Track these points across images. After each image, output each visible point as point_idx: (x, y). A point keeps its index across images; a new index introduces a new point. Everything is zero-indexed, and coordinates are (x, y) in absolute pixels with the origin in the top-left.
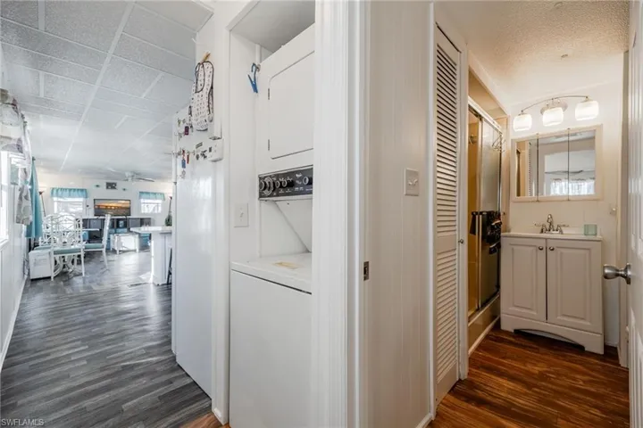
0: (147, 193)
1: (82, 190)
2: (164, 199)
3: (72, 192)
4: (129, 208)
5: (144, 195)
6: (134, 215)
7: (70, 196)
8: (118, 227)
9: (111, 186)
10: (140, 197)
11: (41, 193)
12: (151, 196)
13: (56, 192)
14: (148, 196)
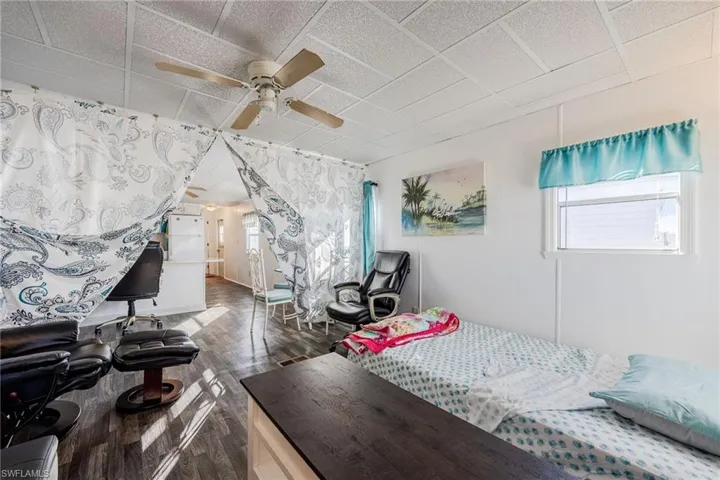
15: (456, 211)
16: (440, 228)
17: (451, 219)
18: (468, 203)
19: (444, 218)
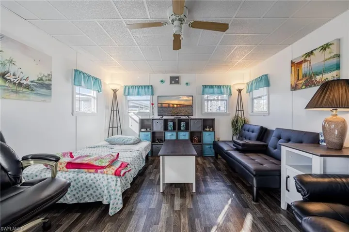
0: (211, 87)
1: (148, 87)
2: (230, 94)
3: (140, 89)
4: (191, 106)
5: (207, 90)
6: (197, 115)
7: (138, 94)
8: (179, 129)
9: (175, 80)
10: (203, 93)
11: (115, 91)
12: (216, 89)
13: (128, 90)
14: (211, 90)
15: (32, 82)
16: (16, 92)
17: (27, 87)
18: (41, 80)
19: (20, 84)
